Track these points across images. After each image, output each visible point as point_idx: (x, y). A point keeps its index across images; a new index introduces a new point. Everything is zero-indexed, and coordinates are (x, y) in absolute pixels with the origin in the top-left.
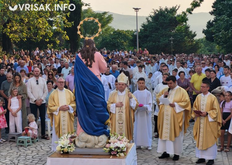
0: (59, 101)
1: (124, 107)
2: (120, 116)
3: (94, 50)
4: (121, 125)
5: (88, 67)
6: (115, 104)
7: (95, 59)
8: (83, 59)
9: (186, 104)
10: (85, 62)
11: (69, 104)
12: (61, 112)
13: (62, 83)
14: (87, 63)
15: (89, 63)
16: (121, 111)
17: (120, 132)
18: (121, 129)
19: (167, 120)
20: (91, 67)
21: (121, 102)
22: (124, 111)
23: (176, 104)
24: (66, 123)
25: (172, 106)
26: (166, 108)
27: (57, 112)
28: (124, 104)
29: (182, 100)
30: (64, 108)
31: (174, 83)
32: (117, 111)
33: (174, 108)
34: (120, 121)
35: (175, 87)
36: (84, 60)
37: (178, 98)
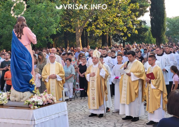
0: (50, 71)
1: (96, 76)
2: (93, 84)
3: (23, 26)
4: (93, 91)
5: (19, 39)
6: (89, 74)
7: (24, 33)
8: (16, 32)
9: (140, 74)
10: (17, 35)
11: (58, 74)
12: (50, 79)
13: (52, 58)
14: (18, 36)
15: (19, 36)
16: (93, 80)
17: (93, 97)
18: (94, 94)
19: (125, 87)
20: (21, 39)
21: (94, 72)
22: (96, 80)
23: (132, 73)
24: (54, 88)
25: (129, 75)
26: (124, 77)
27: (47, 79)
28: (96, 74)
29: (138, 71)
30: (52, 77)
31: (133, 57)
32: (91, 80)
33: (130, 77)
34: (93, 88)
35: (133, 60)
36: (16, 34)
37: (134, 69)
